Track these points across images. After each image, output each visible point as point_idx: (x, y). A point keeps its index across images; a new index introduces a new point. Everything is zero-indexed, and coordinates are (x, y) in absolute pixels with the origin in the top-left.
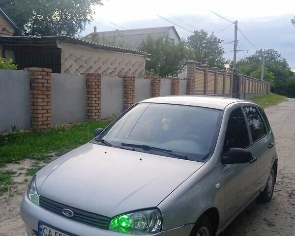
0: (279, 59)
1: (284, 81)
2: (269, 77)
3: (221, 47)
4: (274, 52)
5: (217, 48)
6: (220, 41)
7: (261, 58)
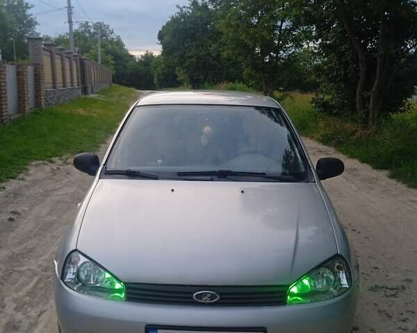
0: (112, 36)
1: (125, 67)
2: (108, 62)
3: (31, 15)
4: (105, 25)
5: (25, 17)
6: (29, 6)
7: (88, 35)
